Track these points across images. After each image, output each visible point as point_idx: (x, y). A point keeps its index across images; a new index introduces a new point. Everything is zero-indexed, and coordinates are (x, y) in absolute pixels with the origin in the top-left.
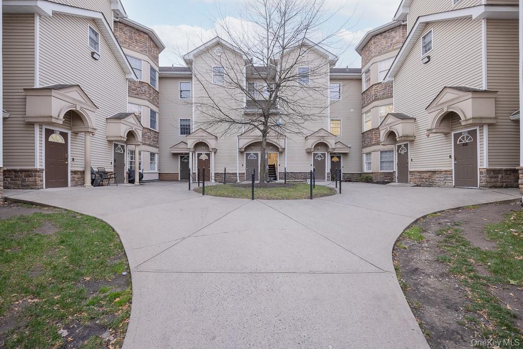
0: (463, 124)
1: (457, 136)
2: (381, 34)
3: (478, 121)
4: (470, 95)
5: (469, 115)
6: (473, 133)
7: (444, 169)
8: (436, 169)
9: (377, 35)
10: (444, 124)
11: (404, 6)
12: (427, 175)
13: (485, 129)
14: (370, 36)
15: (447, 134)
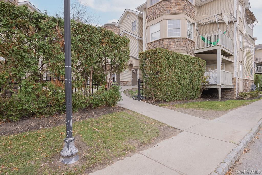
0: (134, 67)
1: (133, 71)
2: (110, 26)
3: (136, 67)
4: (135, 60)
5: (135, 66)
6: (136, 70)
7: (130, 80)
8: (128, 80)
9: (109, 26)
10: (129, 67)
11: (119, 23)
12: (125, 82)
13: (138, 69)
14: (106, 26)
15: (130, 70)
